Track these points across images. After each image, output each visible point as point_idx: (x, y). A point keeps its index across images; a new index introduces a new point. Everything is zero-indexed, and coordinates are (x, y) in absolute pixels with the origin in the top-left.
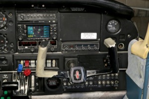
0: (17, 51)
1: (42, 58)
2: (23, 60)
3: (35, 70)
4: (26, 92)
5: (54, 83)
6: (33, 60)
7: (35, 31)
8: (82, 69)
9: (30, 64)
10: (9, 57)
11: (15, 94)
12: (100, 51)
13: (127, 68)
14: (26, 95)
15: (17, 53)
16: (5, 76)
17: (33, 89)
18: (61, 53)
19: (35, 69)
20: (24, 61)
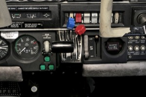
1: (108, 10)
2: (73, 12)
3: (98, 27)
4: (80, 57)
5: (114, 47)
6: (87, 12)
9: (83, 18)
11: (64, 59)
14: (80, 62)
15: (66, 2)
16: (47, 35)
17: (87, 54)
18: (128, 2)
19: (97, 25)
20: (75, 14)
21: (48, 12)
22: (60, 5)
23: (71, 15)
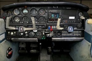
0: (48, 22)
6: (53, 26)
7: (54, 16)
8: (72, 27)
10: (45, 25)
11: (47, 36)
12: (76, 23)
13: (85, 29)
14: (51, 37)
17: (53, 35)
18: (62, 23)
21: (44, 25)
22: (47, 24)
23: (49, 26)
